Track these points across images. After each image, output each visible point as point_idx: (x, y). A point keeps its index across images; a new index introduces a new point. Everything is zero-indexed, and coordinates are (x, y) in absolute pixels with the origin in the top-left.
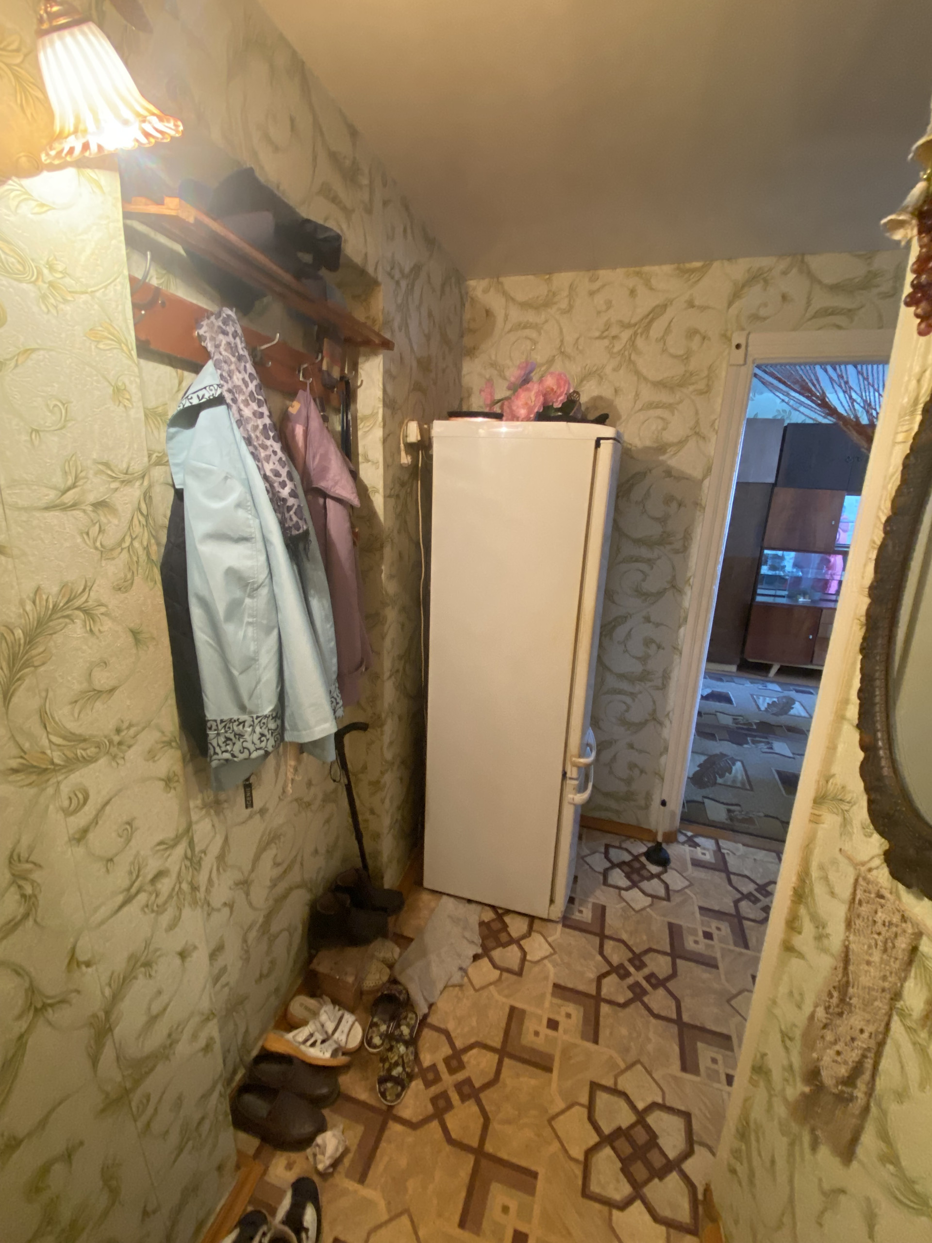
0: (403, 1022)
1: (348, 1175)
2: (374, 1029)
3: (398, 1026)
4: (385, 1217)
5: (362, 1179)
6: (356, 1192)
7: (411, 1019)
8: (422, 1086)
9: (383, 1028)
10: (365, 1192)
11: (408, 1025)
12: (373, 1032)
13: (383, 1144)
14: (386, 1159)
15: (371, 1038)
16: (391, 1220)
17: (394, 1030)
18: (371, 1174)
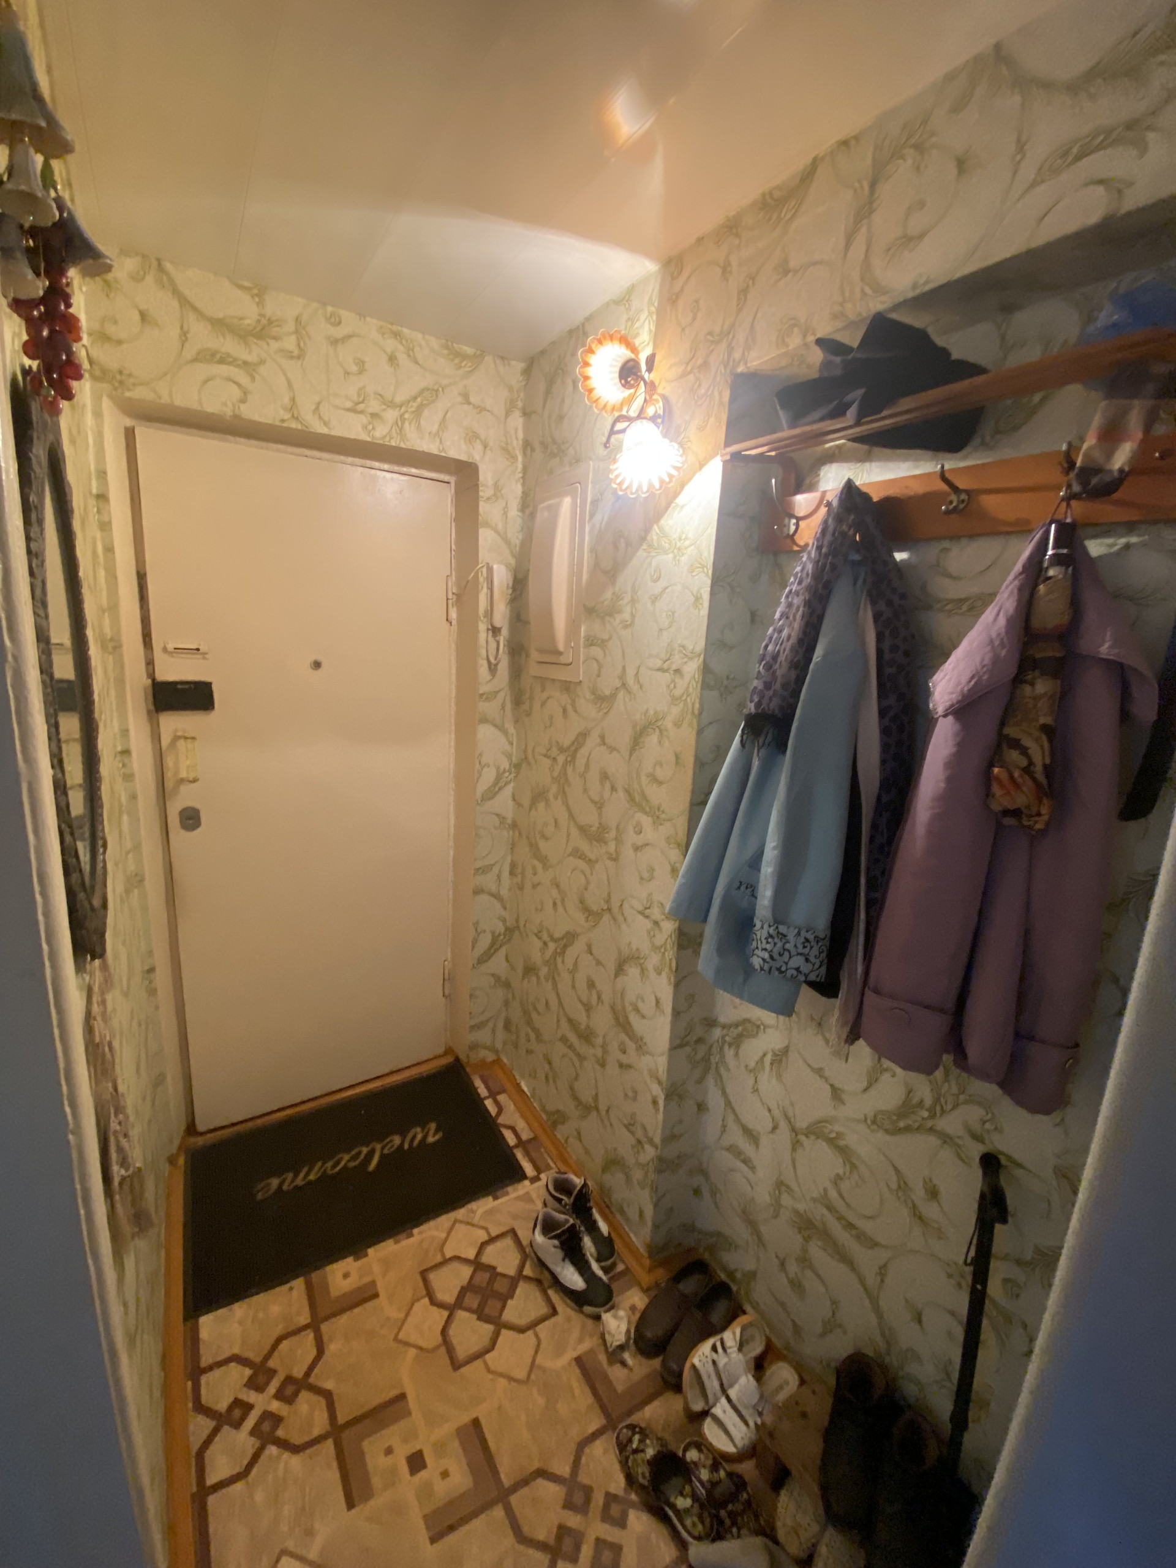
0: (696, 1509)
1: (591, 1351)
2: (709, 1462)
3: (695, 1497)
4: (538, 1361)
5: (579, 1360)
6: (575, 1349)
7: (694, 1524)
8: (612, 1490)
9: (705, 1474)
10: (571, 1354)
11: (687, 1511)
12: (707, 1458)
13: (590, 1399)
14: (577, 1392)
15: (700, 1450)
16: (534, 1361)
17: (693, 1489)
18: (578, 1371)
